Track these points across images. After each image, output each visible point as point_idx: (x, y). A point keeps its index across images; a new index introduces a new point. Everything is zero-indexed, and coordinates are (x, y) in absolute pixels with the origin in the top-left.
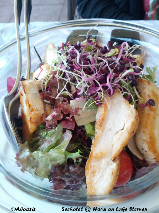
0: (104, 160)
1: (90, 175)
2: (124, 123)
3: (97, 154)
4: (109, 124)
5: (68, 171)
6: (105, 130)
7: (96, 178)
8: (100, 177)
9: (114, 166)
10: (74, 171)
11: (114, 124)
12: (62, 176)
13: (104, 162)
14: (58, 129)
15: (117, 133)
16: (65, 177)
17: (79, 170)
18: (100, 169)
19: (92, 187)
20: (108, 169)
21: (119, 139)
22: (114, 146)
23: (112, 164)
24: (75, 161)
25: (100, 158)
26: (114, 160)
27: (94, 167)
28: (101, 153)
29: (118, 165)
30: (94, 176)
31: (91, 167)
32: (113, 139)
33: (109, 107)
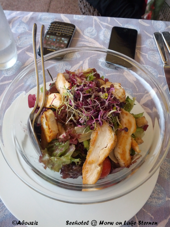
0: (93, 165)
1: (85, 173)
2: (107, 143)
3: (90, 161)
4: (98, 144)
5: (72, 169)
6: (96, 147)
7: (88, 175)
8: (91, 174)
9: (99, 168)
10: (76, 169)
11: (101, 144)
12: (69, 172)
13: (93, 166)
14: (67, 143)
15: (102, 149)
16: (70, 172)
17: (79, 168)
18: (91, 170)
19: (85, 179)
20: (95, 170)
21: (103, 153)
22: (100, 157)
23: (98, 167)
24: (76, 164)
25: (91, 163)
26: (100, 165)
27: (87, 168)
28: (92, 160)
29: (101, 168)
30: (87, 173)
31: (86, 168)
32: (100, 152)
33: (99, 133)
